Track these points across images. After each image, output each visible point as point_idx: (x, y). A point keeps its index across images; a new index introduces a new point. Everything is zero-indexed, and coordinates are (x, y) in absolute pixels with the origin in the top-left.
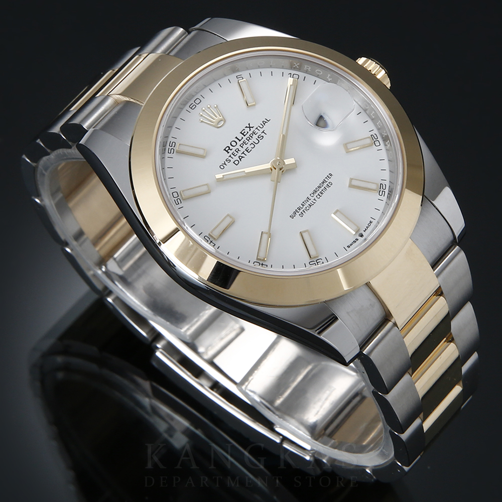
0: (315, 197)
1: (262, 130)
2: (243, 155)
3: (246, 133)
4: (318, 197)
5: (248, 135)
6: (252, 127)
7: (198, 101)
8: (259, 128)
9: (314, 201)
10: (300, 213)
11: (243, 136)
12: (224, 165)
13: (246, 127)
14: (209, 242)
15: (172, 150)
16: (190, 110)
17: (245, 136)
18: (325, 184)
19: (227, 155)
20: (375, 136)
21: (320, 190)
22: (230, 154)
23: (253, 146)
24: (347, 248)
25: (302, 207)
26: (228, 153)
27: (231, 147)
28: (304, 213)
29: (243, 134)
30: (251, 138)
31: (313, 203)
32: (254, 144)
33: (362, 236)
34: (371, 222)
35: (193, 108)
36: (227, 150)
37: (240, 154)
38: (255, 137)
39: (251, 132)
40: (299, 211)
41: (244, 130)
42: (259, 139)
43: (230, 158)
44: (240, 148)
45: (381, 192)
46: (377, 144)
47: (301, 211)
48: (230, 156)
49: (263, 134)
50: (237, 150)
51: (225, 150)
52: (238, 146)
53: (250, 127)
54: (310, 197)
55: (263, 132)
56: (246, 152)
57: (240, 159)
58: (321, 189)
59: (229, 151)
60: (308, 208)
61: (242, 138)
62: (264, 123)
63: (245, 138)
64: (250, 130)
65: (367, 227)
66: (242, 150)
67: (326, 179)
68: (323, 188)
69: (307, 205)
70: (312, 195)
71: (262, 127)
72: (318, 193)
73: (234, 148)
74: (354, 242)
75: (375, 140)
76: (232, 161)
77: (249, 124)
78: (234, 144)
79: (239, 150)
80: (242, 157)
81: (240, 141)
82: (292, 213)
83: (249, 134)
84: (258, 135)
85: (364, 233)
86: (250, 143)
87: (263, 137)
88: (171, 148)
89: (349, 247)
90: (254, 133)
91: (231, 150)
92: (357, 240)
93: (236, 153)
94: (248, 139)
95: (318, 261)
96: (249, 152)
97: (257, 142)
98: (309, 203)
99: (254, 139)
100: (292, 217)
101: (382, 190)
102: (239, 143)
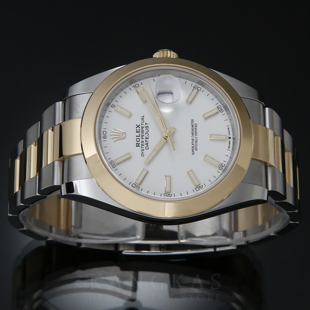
1: (144, 123)
2: (147, 142)
3: (139, 130)
4: (196, 135)
5: (141, 131)
6: (139, 125)
7: (105, 133)
8: (142, 124)
9: (196, 139)
10: (195, 149)
11: (139, 133)
12: (143, 154)
13: (137, 128)
14: (168, 196)
15: (114, 165)
16: (105, 140)
17: (139, 132)
18: (194, 127)
19: (139, 148)
20: (195, 86)
21: (194, 131)
22: (141, 146)
23: (147, 134)
25: (193, 146)
26: (139, 146)
27: (138, 143)
28: (197, 148)
29: (138, 132)
30: (143, 131)
33: (230, 138)
34: (229, 128)
35: (105, 138)
36: (138, 145)
37: (145, 143)
38: (144, 129)
39: (141, 128)
40: (193, 149)
41: (137, 130)
42: (147, 129)
43: (142, 148)
44: (143, 140)
46: (199, 89)
47: (195, 148)
48: (142, 147)
49: (147, 125)
50: (142, 142)
51: (137, 146)
52: (141, 140)
53: (138, 126)
54: (193, 138)
55: (146, 124)
56: (147, 140)
57: (147, 145)
58: (194, 130)
59: (139, 145)
60: (196, 144)
61: (139, 134)
62: (143, 119)
63: (140, 133)
64: (139, 128)
65: (229, 132)
66: (144, 140)
67: (192, 124)
68: (194, 129)
69: (195, 143)
70: (193, 136)
71: (143, 122)
72: (194, 134)
73: (140, 142)
74: (229, 143)
75: (197, 88)
76: (144, 148)
77: (137, 125)
78: (138, 140)
79: (143, 142)
80: (147, 143)
81: (139, 136)
82: (191, 152)
83: (141, 130)
84: (145, 127)
85: (230, 136)
86: (145, 134)
87: (147, 126)
88: (112, 165)
89: (229, 148)
90: (142, 128)
91: (139, 144)
92: (230, 141)
93: (143, 144)
94: (142, 132)
95: (222, 166)
96: (148, 139)
97: (147, 131)
98: (195, 141)
99: (145, 131)
100: (193, 154)
101: (220, 109)
102: (140, 138)
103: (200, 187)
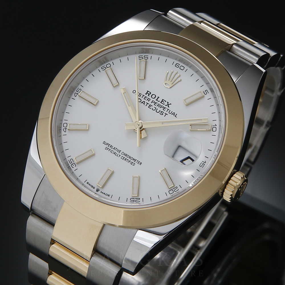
0: (122, 155)
1: (167, 113)
2: (146, 104)
3: (164, 103)
4: (122, 158)
5: (161, 104)
6: (168, 107)
7: (182, 68)
8: (169, 111)
9: (118, 156)
10: (108, 147)
11: (160, 101)
13: (168, 103)
14: (77, 93)
16: (175, 64)
17: (161, 102)
18: (133, 161)
19: (144, 93)
20: (177, 189)
21: (127, 158)
22: (146, 95)
23: (154, 109)
24: (86, 182)
25: (113, 148)
26: (146, 94)
27: (150, 95)
28: (108, 150)
29: (162, 101)
30: (160, 107)
31: (117, 155)
32: (156, 109)
33: (98, 190)
34: (109, 195)
35: (176, 66)
36: (148, 93)
37: (146, 101)
38: (162, 109)
39: (165, 106)
40: (109, 146)
41: (166, 101)
42: (160, 112)
43: (142, 96)
44: (151, 101)
45: (134, 199)
46: (171, 192)
47: (110, 148)
48: (143, 96)
49: (165, 114)
50: (149, 99)
51: (148, 91)
52: (152, 100)
53: (168, 105)
55: (166, 114)
56: (148, 105)
57: (142, 102)
58: (129, 159)
59: (147, 94)
60: (112, 152)
61: (159, 101)
62: (174, 114)
63: (159, 103)
64: (166, 105)
65: (104, 194)
66: (150, 103)
67: (137, 161)
68: (130, 160)
69: (115, 151)
70: (123, 153)
71: (170, 112)
72: (125, 157)
73: (150, 97)
74: (92, 186)
75: (174, 190)
76: (140, 98)
77: (170, 104)
78: (154, 96)
79: (149, 100)
80: (144, 104)
81: (157, 100)
82: (107, 142)
83: (163, 105)
84: (163, 111)
85: (99, 192)
86: (156, 107)
87: (163, 114)
88: (143, 57)
89: (88, 183)
90: (164, 108)
91: (149, 95)
92: (94, 188)
93: (147, 99)
94: (159, 105)
95: (74, 164)
96: (149, 107)
97: (158, 111)
98: (116, 152)
99: (159, 109)
100: (104, 143)
101: (135, 200)
102: (155, 100)
103: (66, 129)
